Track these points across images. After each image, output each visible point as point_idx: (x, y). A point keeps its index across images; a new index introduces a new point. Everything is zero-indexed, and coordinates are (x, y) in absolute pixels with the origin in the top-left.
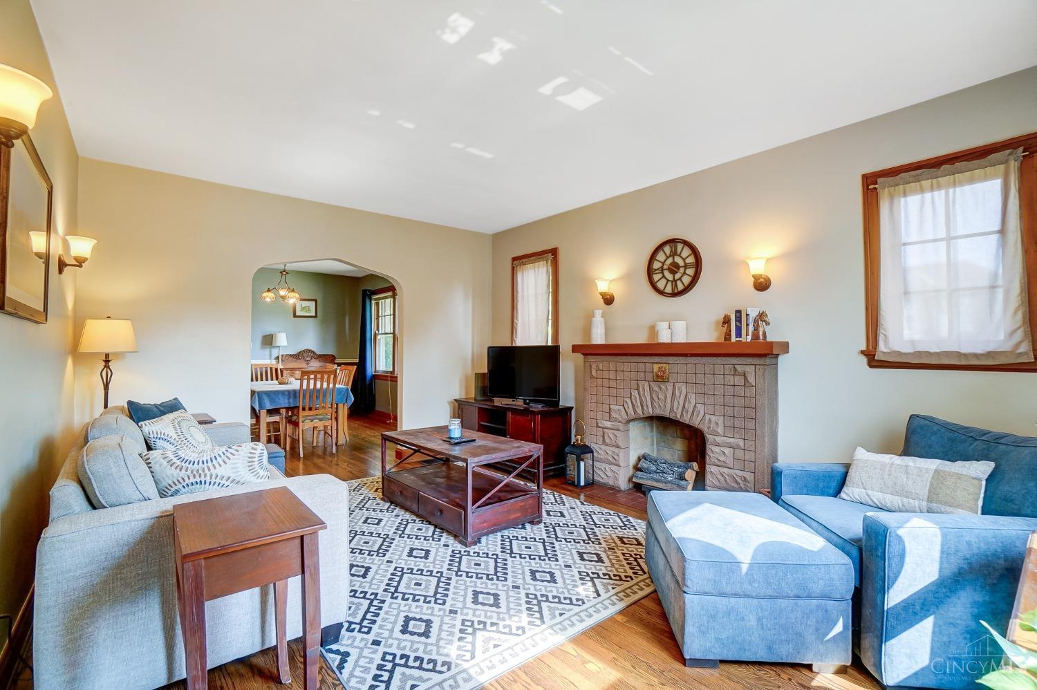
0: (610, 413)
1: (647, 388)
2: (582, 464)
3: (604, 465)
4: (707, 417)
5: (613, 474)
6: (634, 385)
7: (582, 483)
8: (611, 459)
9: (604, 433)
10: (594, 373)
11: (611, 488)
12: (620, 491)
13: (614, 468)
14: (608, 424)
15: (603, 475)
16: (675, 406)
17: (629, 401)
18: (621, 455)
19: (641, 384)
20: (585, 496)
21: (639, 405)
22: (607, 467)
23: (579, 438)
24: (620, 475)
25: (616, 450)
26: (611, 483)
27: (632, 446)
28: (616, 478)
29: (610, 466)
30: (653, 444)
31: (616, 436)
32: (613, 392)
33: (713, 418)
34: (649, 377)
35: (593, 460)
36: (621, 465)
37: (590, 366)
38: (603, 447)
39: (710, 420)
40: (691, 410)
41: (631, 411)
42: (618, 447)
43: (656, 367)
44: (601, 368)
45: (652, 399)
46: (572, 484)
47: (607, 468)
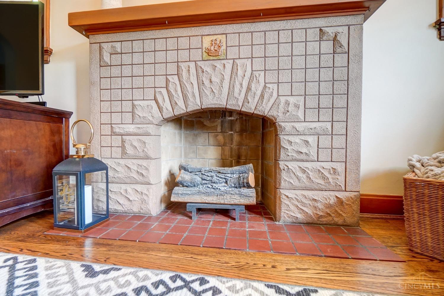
0: (133, 112)
1: (193, 70)
2: (88, 190)
3: (124, 186)
4: (283, 99)
5: (139, 196)
6: (172, 69)
7: (88, 219)
8: (135, 175)
9: (123, 141)
10: (107, 58)
11: (137, 217)
12: (150, 218)
13: (139, 188)
14: (131, 128)
15: (122, 201)
16: (237, 90)
17: (164, 91)
18: (151, 169)
19: (183, 65)
20: (96, 244)
21: (181, 95)
22: (129, 188)
23: (82, 147)
24: (151, 197)
25: (144, 163)
26: (135, 209)
27: (164, 157)
28: (143, 201)
29: (133, 186)
30: (181, 156)
31: (144, 143)
32: (138, 82)
33: (292, 100)
34: (197, 55)
35: (107, 183)
36: (152, 182)
37: (101, 49)
38: (122, 162)
39: (287, 103)
40: (259, 93)
41: (167, 105)
42: (147, 158)
43: (207, 42)
44: (119, 51)
45: (201, 84)
46: (69, 226)
47: (129, 190)
